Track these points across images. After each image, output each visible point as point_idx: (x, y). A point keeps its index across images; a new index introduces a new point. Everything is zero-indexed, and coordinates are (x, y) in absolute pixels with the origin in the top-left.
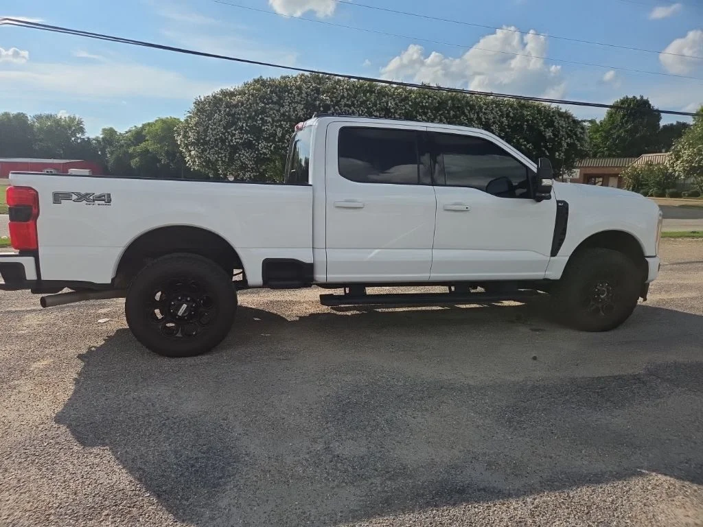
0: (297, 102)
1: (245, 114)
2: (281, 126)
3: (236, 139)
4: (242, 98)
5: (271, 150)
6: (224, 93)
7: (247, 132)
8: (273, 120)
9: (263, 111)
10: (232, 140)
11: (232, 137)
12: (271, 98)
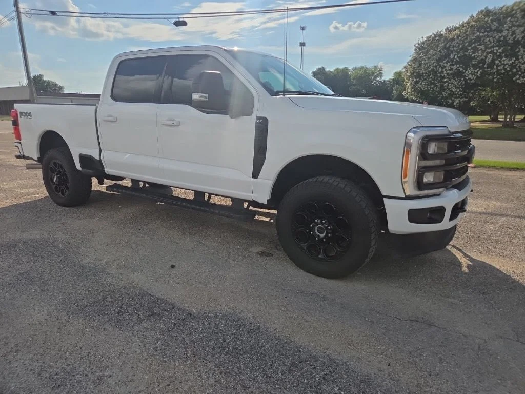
0: (519, 26)
1: (459, 46)
2: (492, 52)
3: (446, 70)
4: (460, 31)
5: (477, 76)
6: (449, 30)
7: (457, 63)
8: (486, 48)
9: (478, 40)
10: (443, 72)
11: (442, 69)
12: (490, 27)
